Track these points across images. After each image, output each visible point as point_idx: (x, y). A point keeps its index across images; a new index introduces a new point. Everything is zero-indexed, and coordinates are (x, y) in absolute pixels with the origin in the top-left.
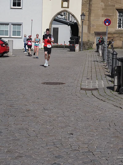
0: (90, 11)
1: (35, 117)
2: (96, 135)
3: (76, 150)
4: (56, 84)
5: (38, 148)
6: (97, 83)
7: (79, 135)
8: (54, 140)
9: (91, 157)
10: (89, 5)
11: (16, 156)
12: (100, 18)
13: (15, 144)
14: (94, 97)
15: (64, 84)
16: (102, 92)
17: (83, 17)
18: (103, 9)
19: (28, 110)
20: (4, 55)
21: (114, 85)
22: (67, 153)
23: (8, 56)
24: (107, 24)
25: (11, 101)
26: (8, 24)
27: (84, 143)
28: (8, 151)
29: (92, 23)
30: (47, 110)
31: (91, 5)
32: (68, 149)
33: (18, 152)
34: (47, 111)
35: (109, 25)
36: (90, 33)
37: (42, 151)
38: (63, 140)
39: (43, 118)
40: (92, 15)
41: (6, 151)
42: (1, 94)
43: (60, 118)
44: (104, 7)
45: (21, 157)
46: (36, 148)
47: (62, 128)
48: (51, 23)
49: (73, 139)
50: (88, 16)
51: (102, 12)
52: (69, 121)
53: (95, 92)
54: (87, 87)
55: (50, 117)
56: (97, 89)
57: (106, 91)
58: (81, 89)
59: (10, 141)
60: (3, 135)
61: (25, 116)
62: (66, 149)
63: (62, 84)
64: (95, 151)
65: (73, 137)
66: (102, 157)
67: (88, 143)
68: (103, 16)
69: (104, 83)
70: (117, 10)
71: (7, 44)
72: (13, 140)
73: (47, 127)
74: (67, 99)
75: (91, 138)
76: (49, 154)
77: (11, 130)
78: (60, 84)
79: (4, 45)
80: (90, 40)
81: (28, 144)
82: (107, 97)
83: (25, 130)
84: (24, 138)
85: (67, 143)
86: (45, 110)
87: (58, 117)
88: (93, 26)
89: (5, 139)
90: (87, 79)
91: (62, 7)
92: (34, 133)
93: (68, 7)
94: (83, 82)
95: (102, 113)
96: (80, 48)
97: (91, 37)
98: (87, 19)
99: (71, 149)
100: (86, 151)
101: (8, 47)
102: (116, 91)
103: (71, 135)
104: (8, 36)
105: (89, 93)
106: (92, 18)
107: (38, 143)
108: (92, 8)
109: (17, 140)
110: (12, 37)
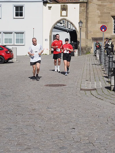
0: (87, 18)
1: (40, 115)
2: (96, 129)
3: (78, 142)
4: (58, 85)
5: (44, 141)
6: (96, 84)
7: (80, 129)
8: (58, 134)
9: (91, 148)
10: (86, 13)
11: (25, 148)
12: (97, 24)
13: (23, 138)
14: (93, 96)
15: (65, 85)
16: (100, 92)
17: (80, 24)
18: (99, 17)
19: (34, 109)
20: (9, 61)
21: (111, 85)
22: (70, 144)
23: (12, 62)
24: (103, 30)
25: (18, 101)
26: (11, 33)
27: (85, 136)
28: (18, 144)
29: (89, 29)
30: (50, 108)
31: (88, 13)
32: (71, 141)
33: (27, 145)
34: (50, 110)
35: (105, 30)
36: (87, 39)
37: (48, 144)
38: (66, 134)
39: (48, 115)
40: (89, 22)
41: (16, 144)
42: (9, 96)
43: (62, 116)
44: (100, 15)
45: (29, 148)
46: (43, 141)
47: (65, 123)
48: (52, 31)
49: (75, 133)
50: (85, 24)
51: (98, 19)
52: (71, 118)
53: (94, 92)
54: (86, 88)
55: (54, 114)
56: (95, 89)
57: (103, 91)
58: (81, 89)
59: (19, 136)
60: (13, 131)
61: (31, 114)
62: (69, 141)
63: (63, 85)
64: (95, 142)
65: (75, 131)
66: (101, 147)
67: (88, 136)
68: (99, 23)
69: (101, 84)
70: (112, 16)
71: (11, 51)
72: (22, 134)
73: (51, 123)
74: (69, 99)
75: (91, 131)
76: (54, 146)
77: (19, 126)
78: (61, 85)
79: (9, 52)
80: (88, 46)
81: (35, 138)
82: (105, 96)
83: (31, 126)
84: (31, 133)
85: (70, 136)
86: (49, 108)
87: (61, 114)
88: (91, 32)
89: (15, 134)
90: (86, 80)
91: (61, 16)
92: (40, 128)
93: (67, 16)
94: (83, 84)
95: (100, 110)
96: (79, 53)
97: (89, 43)
98: (85, 26)
99: (73, 141)
100: (87, 142)
101: (13, 54)
102: (113, 91)
103: (73, 129)
104: (12, 44)
105: (88, 93)
106: (89, 25)
107: (44, 137)
108: (89, 16)
109: (25, 135)
110: (15, 44)
